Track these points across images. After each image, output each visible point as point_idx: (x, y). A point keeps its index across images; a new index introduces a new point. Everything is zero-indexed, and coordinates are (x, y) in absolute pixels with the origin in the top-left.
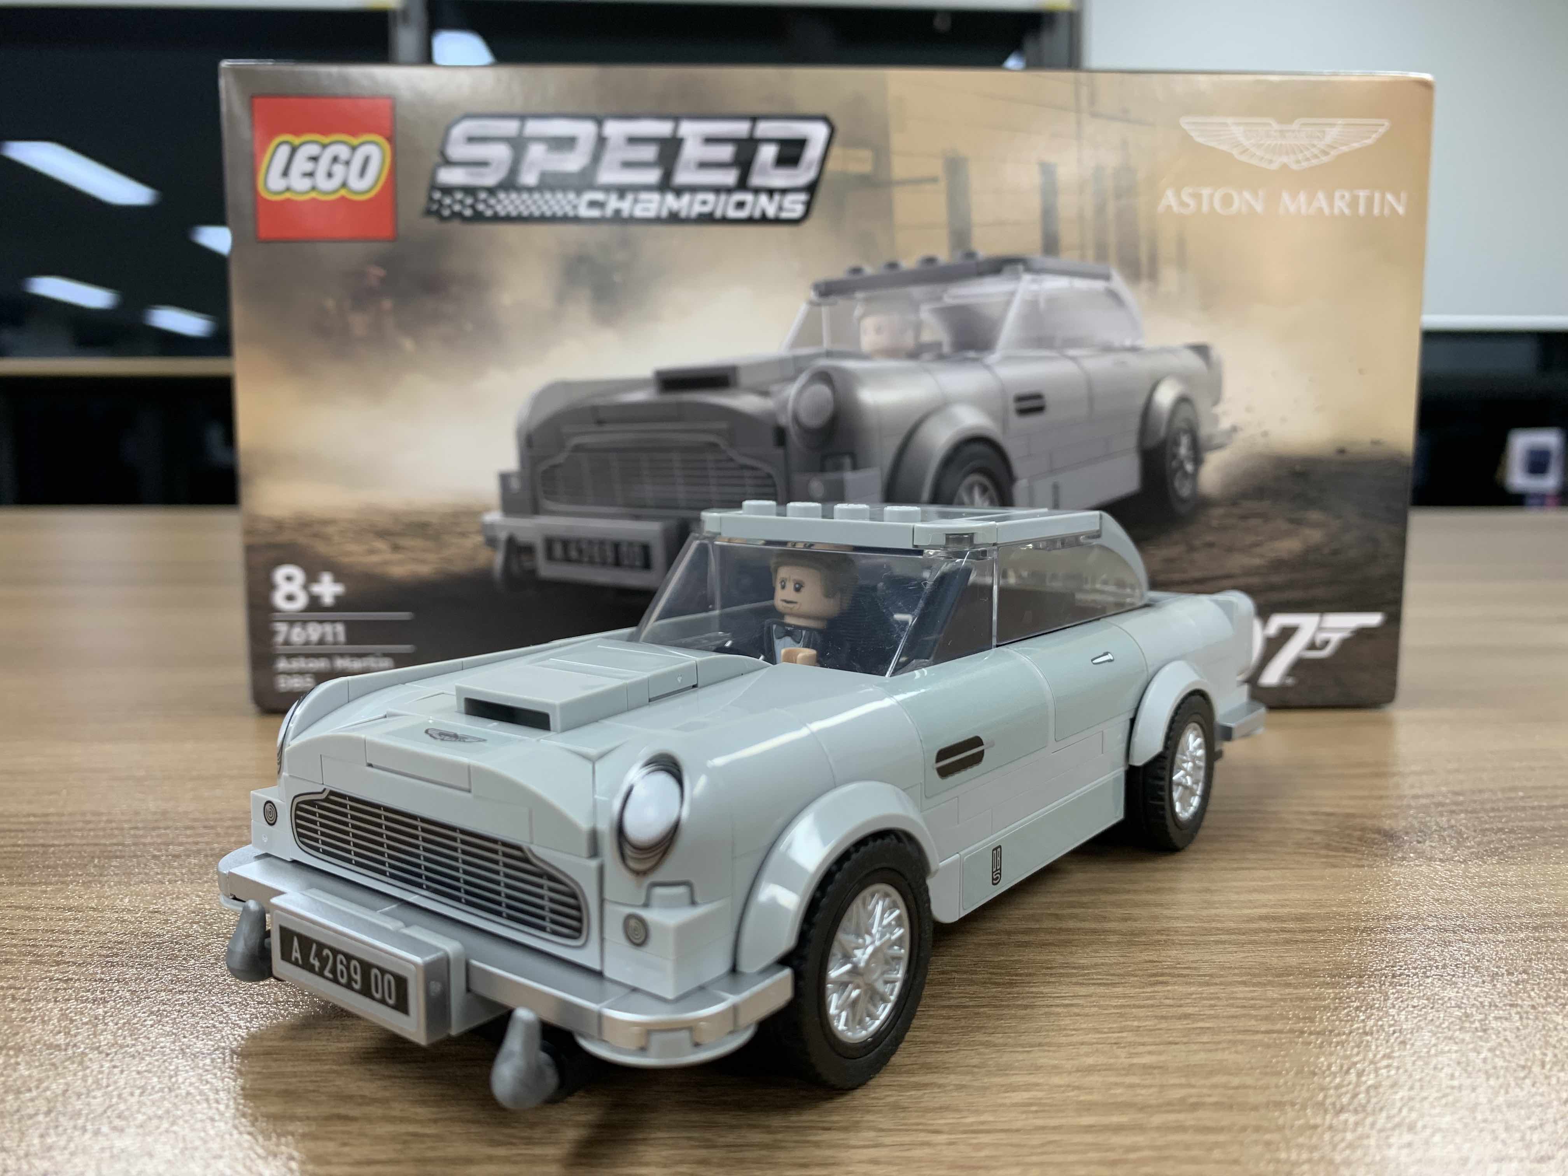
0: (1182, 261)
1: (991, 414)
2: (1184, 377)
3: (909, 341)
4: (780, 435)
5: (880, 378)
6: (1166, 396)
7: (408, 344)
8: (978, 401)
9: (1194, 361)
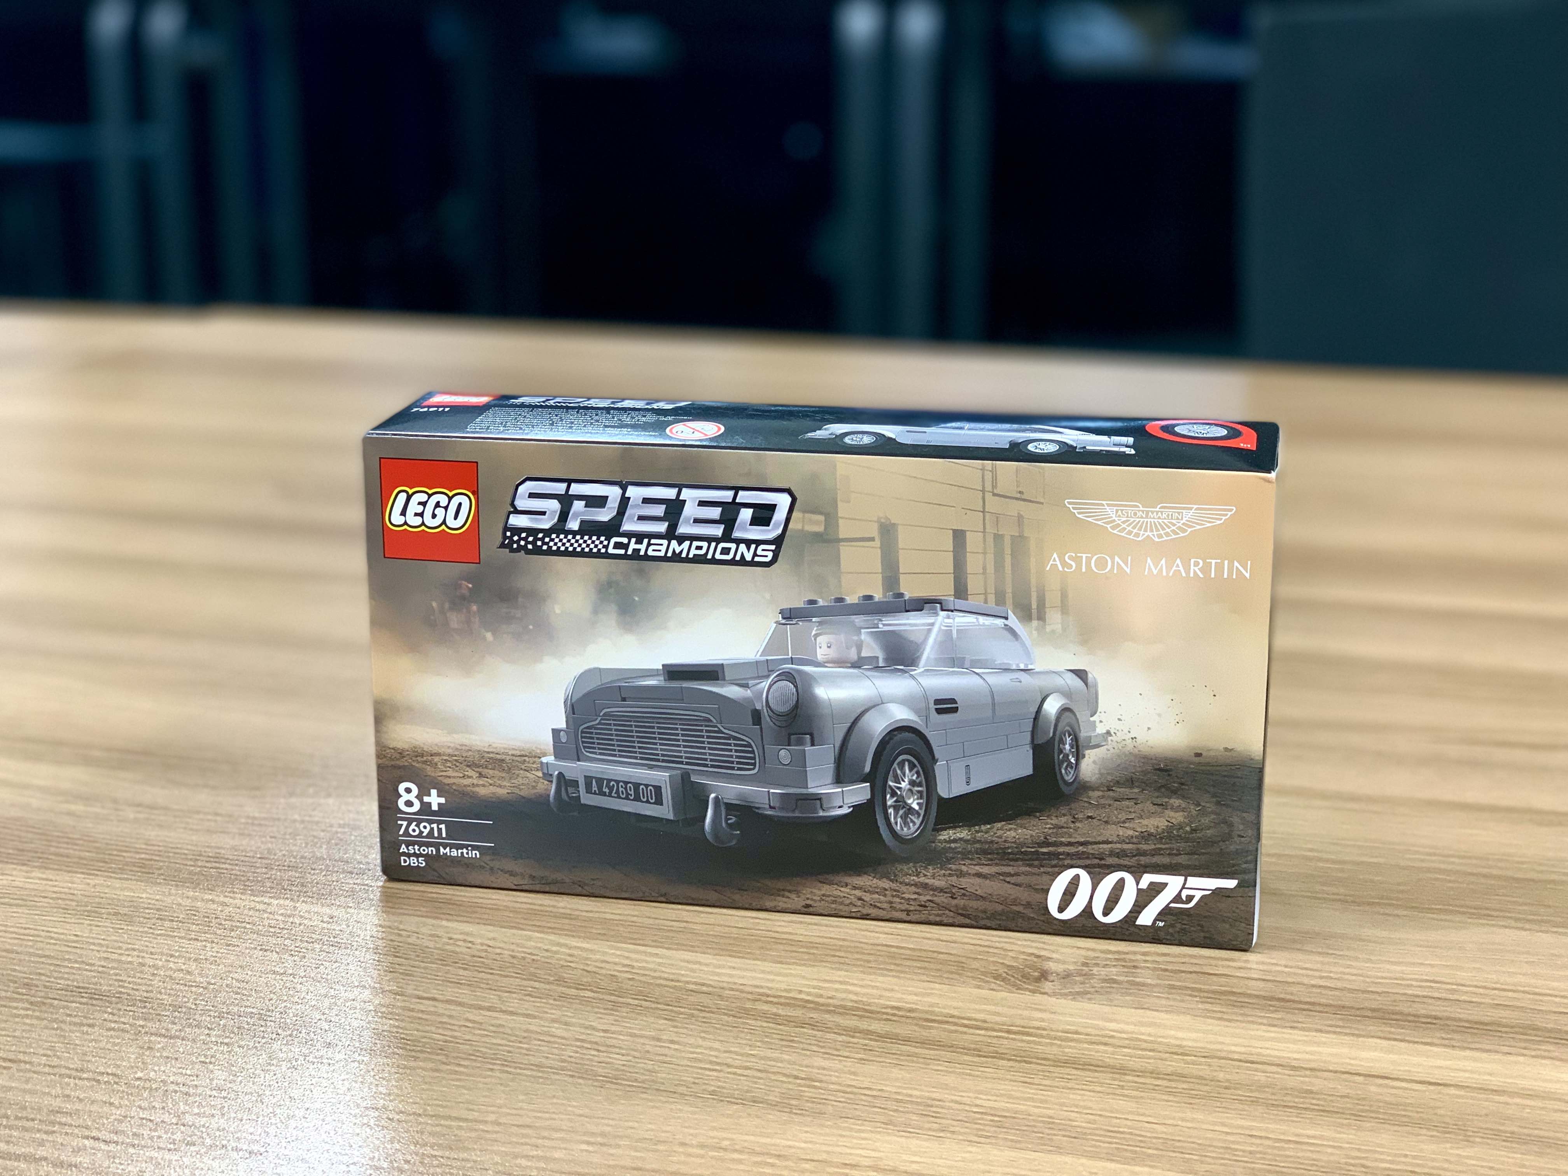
0: (1064, 609)
1: (917, 712)
2: (1067, 694)
3: (853, 655)
4: (757, 717)
5: (831, 680)
6: (1052, 707)
7: (489, 636)
8: (907, 701)
9: (1075, 682)
